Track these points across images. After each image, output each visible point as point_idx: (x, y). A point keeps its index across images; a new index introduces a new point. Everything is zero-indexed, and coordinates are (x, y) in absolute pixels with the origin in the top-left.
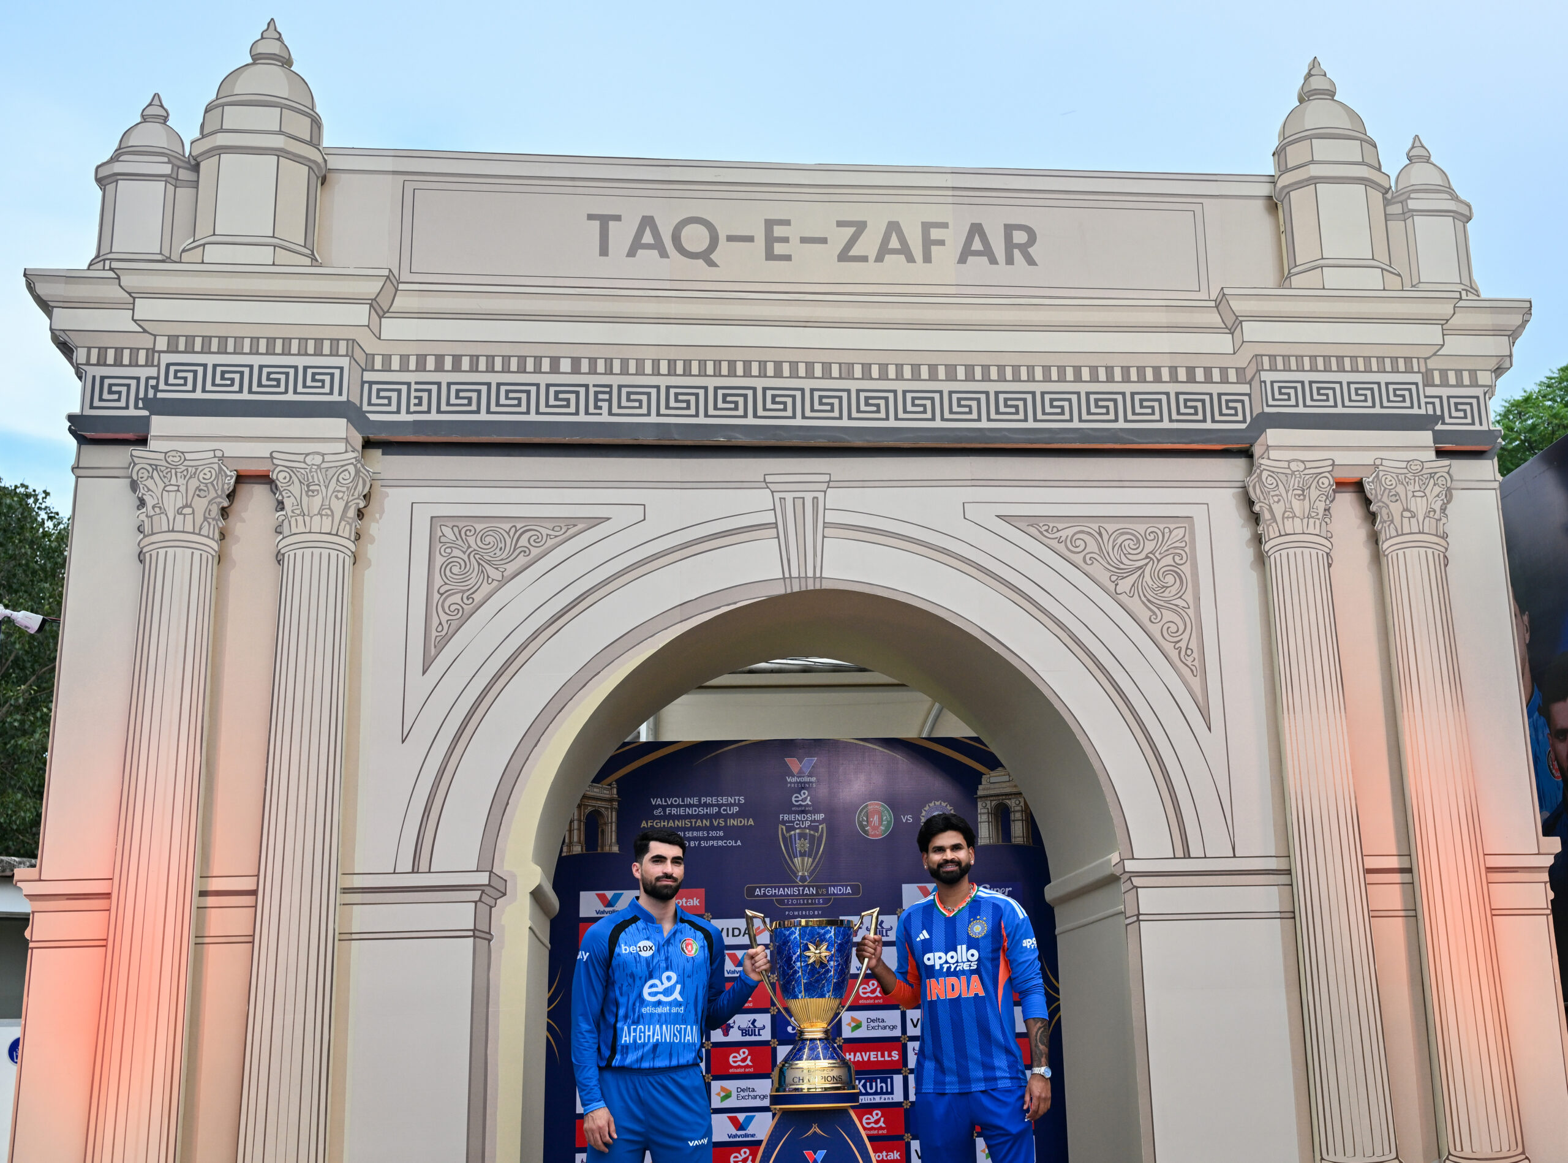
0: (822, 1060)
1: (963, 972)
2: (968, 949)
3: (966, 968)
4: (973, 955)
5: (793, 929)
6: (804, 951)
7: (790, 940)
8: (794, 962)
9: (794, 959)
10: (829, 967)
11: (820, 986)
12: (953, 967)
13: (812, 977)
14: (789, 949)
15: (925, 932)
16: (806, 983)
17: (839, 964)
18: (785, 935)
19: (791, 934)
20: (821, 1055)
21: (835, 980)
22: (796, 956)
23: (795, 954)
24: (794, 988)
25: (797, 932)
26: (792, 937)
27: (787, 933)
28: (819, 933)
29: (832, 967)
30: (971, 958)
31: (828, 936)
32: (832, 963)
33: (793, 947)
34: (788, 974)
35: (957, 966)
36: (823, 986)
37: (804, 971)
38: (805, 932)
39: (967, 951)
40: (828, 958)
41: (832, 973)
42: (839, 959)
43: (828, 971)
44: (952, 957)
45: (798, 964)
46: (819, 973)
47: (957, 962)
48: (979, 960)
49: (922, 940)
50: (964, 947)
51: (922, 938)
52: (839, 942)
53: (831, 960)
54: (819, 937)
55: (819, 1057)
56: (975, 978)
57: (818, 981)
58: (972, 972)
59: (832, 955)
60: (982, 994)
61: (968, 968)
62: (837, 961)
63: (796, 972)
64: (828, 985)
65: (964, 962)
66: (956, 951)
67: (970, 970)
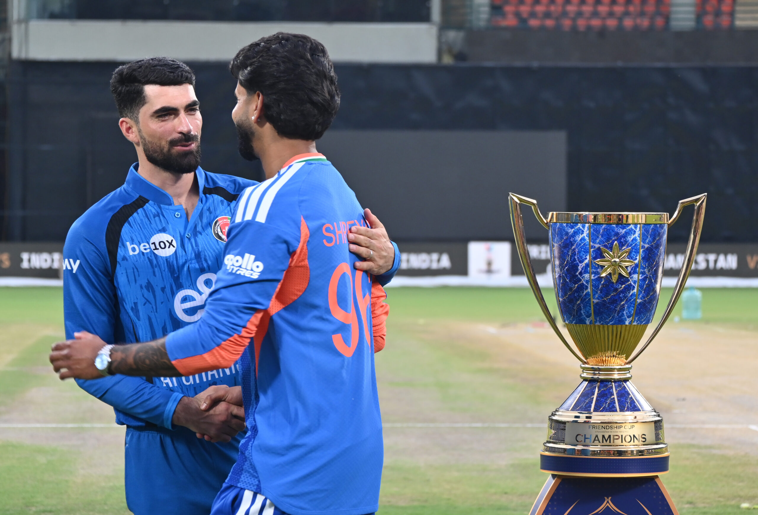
0: (619, 413)
5: (580, 226)
6: (595, 258)
7: (575, 241)
8: (581, 274)
9: (580, 268)
10: (631, 282)
11: (618, 309)
13: (607, 294)
14: (574, 254)
16: (597, 304)
17: (646, 278)
18: (567, 234)
19: (576, 233)
20: (617, 405)
21: (639, 301)
22: (583, 264)
23: (581, 262)
24: (579, 309)
25: (586, 232)
26: (579, 238)
27: (571, 231)
28: (617, 234)
29: (635, 282)
31: (630, 238)
32: (635, 276)
33: (579, 252)
34: (571, 289)
36: (622, 309)
37: (595, 286)
38: (597, 231)
40: (629, 269)
41: (635, 290)
42: (646, 270)
43: (630, 288)
45: (587, 276)
46: (616, 290)
52: (646, 246)
53: (635, 272)
54: (619, 240)
55: (614, 407)
57: (614, 301)
59: (637, 266)
62: (643, 273)
63: (582, 287)
64: (628, 308)
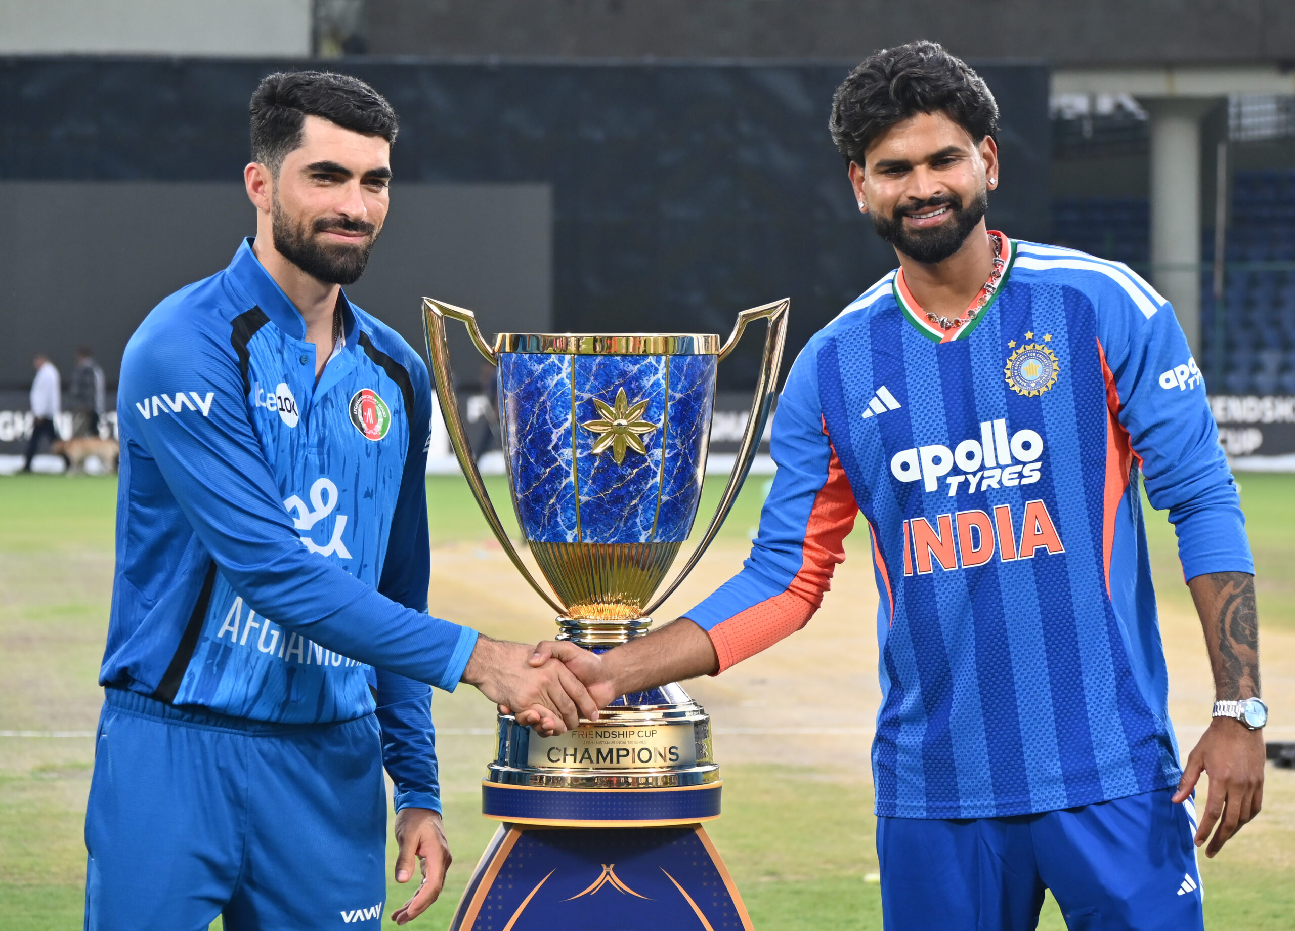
1: (1003, 493)
2: (1012, 430)
3: (1010, 482)
4: (1026, 446)
5: (554, 358)
6: (582, 419)
7: (545, 387)
8: (556, 448)
9: (554, 438)
10: (650, 463)
11: (625, 513)
12: (974, 481)
13: (605, 487)
14: (543, 411)
15: (883, 392)
16: (587, 504)
17: (677, 455)
18: (531, 373)
19: (547, 372)
21: (665, 498)
22: (561, 430)
23: (557, 426)
24: (554, 514)
25: (566, 369)
26: (552, 381)
27: (538, 368)
28: (623, 374)
29: (657, 464)
30: (1022, 455)
31: (647, 382)
32: (658, 453)
33: (553, 408)
34: (538, 477)
35: (982, 478)
36: (634, 513)
37: (583, 472)
38: (586, 369)
39: (1011, 435)
40: (646, 439)
41: (658, 479)
42: (678, 441)
43: (647, 474)
44: (970, 456)
45: (567, 453)
46: (621, 478)
47: (982, 468)
48: (1044, 457)
49: (879, 416)
50: (1001, 425)
51: (880, 409)
52: (678, 396)
53: (657, 445)
54: (627, 384)
56: (1036, 507)
57: (618, 499)
58: (1027, 492)
59: (660, 433)
60: (1055, 548)
61: (1016, 483)
62: (672, 447)
63: (559, 473)
64: (645, 511)
65: (1003, 468)
66: (978, 437)
67: (1021, 487)
